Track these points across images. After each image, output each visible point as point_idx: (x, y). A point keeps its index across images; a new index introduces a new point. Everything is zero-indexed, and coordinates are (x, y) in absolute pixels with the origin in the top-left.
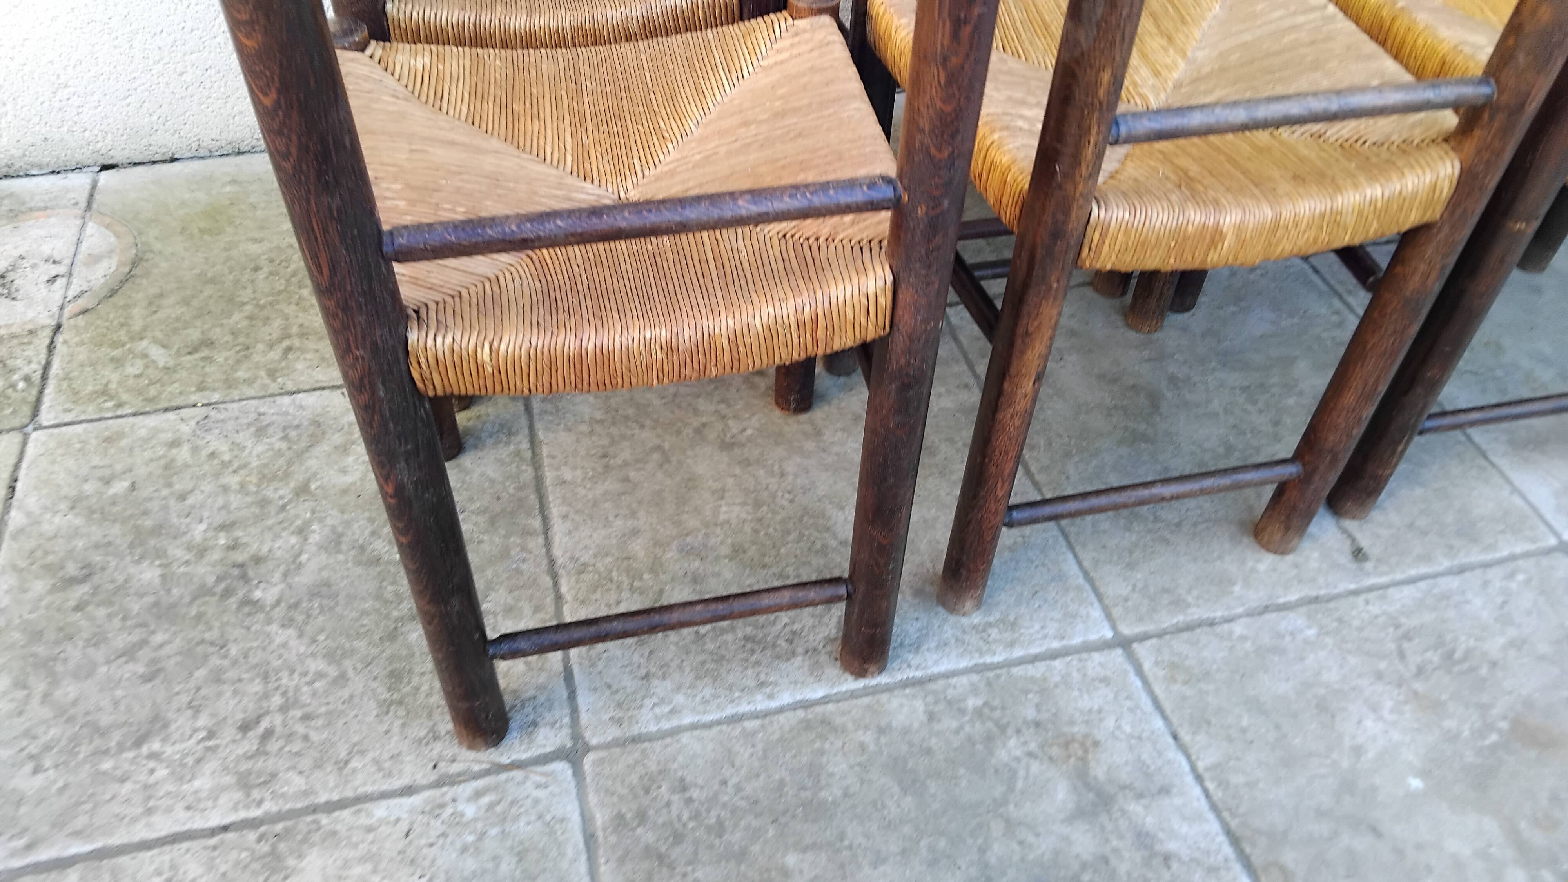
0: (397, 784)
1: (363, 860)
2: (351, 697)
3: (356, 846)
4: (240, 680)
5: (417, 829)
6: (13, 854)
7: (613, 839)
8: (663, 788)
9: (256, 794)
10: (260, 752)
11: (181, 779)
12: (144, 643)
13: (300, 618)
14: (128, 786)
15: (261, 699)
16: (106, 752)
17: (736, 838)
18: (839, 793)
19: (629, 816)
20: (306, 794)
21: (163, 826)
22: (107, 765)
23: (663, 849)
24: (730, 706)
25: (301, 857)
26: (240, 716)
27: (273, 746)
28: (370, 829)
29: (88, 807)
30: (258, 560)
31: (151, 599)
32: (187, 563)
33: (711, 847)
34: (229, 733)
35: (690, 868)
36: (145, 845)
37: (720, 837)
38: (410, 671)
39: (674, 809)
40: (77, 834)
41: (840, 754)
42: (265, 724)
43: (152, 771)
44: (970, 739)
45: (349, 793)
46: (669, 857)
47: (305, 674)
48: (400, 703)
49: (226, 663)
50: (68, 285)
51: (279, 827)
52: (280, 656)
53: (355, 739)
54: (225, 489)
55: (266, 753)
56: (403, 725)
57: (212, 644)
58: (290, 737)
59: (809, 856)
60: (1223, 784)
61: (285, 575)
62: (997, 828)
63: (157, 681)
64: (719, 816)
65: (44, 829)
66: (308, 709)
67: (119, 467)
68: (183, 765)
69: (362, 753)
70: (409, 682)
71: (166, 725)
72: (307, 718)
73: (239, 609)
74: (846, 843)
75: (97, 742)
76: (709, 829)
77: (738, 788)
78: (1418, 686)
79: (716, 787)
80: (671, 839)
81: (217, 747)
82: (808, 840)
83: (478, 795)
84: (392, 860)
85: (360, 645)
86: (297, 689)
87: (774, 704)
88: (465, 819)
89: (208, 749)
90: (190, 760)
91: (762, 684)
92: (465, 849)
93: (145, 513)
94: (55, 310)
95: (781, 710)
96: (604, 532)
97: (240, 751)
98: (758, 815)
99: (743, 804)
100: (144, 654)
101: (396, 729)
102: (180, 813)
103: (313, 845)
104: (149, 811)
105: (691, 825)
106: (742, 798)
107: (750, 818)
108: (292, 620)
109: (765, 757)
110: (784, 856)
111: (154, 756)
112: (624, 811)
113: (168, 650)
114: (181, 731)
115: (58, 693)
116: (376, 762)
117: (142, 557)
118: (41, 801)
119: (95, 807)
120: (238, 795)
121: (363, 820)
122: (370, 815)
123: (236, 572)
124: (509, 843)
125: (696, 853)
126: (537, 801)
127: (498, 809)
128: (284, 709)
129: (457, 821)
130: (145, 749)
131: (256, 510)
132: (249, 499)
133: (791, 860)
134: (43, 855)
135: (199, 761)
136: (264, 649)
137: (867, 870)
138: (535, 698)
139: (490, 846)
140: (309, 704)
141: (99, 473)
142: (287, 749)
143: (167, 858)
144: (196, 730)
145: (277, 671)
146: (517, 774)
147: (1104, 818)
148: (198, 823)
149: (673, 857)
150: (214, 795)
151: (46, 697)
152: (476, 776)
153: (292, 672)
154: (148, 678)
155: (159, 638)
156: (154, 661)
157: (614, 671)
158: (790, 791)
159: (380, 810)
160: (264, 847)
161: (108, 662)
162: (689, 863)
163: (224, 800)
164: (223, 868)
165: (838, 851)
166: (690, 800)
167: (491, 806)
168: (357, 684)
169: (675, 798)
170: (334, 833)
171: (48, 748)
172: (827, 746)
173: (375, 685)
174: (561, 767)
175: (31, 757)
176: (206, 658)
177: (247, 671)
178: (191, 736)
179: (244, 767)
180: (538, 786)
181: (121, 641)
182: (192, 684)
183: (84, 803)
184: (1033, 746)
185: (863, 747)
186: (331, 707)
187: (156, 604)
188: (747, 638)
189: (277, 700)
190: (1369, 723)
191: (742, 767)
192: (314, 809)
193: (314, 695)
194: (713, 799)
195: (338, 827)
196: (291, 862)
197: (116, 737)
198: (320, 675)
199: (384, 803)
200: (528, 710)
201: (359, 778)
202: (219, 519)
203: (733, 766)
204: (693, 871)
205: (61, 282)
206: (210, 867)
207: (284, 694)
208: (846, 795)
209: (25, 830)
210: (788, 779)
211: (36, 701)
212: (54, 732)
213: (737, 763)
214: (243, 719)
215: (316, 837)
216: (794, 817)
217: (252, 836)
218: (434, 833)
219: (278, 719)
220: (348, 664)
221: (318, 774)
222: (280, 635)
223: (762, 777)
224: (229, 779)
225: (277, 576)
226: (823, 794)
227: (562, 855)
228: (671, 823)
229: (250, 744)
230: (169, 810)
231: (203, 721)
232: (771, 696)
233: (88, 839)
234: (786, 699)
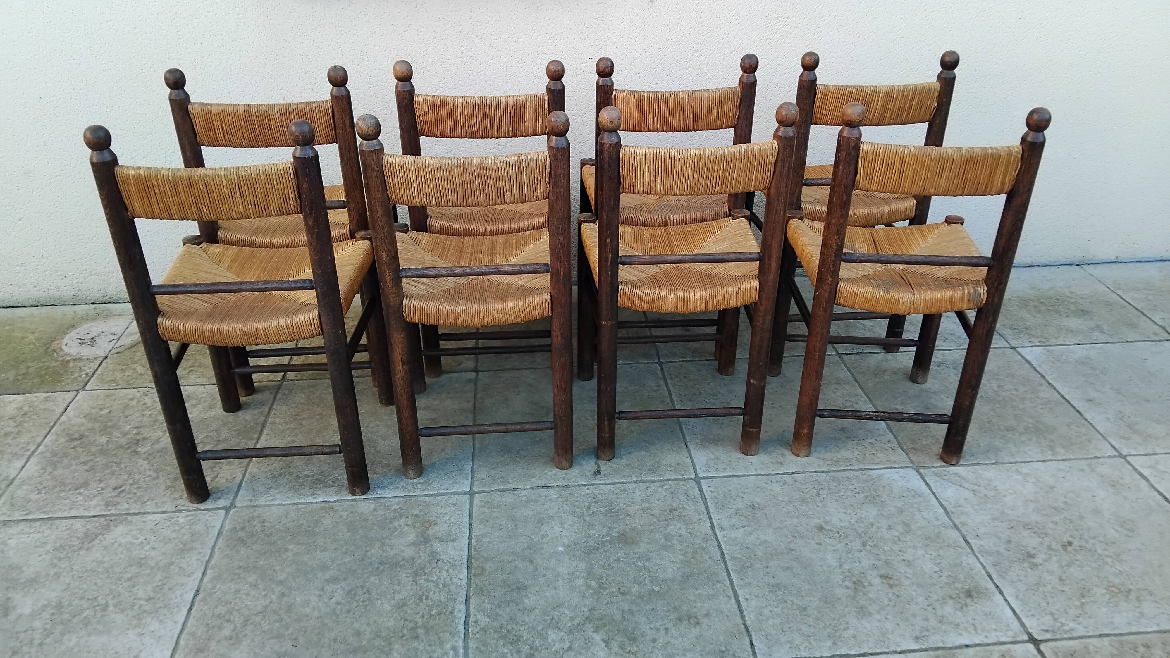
0: (160, 510)
1: (137, 530)
2: (157, 483)
3: (137, 526)
4: (120, 474)
5: (161, 523)
6: (21, 516)
7: (228, 534)
8: (256, 521)
9: (109, 508)
10: (118, 496)
11: (86, 501)
12: (92, 460)
13: (151, 458)
14: (67, 501)
15: (125, 481)
16: (64, 491)
17: (274, 538)
18: (322, 529)
19: (238, 528)
20: (127, 509)
21: (74, 513)
22: (63, 494)
23: (245, 539)
24: (297, 500)
25: (116, 527)
26: (115, 485)
27: (122, 495)
28: (144, 522)
29: (51, 505)
30: (144, 439)
31: (100, 447)
32: (118, 437)
33: (263, 540)
34: (110, 489)
36: (66, 518)
37: (268, 537)
39: (256, 528)
40: (44, 512)
41: (331, 518)
42: (123, 488)
43: (77, 498)
44: (386, 519)
45: (142, 511)
46: (246, 541)
47: (144, 475)
48: (174, 487)
49: (118, 469)
50: (115, 344)
51: (113, 518)
52: (138, 469)
53: (152, 496)
54: (144, 415)
57: (116, 463)
58: (129, 493)
59: (299, 546)
60: (478, 541)
61: (152, 444)
62: (377, 545)
63: (91, 472)
64: (272, 531)
65: (34, 510)
67: (107, 405)
68: (89, 497)
69: (152, 500)
71: (89, 485)
72: (139, 488)
73: (131, 452)
74: (315, 544)
75: (63, 487)
76: (266, 535)
77: (284, 524)
78: (588, 519)
79: (276, 523)
80: (250, 536)
81: (103, 493)
82: (301, 542)
83: (187, 516)
84: (147, 531)
85: (169, 468)
86: (139, 479)
87: (315, 501)
88: (179, 523)
89: (99, 493)
90: (91, 496)
91: (314, 495)
92: (174, 531)
93: (110, 421)
94: (107, 352)
95: (316, 503)
96: (280, 441)
97: (110, 495)
98: (287, 533)
99: (283, 529)
100: (90, 464)
101: (168, 495)
102: (82, 510)
103: (122, 524)
104: (71, 509)
105: (260, 533)
106: (284, 527)
107: (283, 533)
108: (148, 458)
109: (301, 516)
110: (289, 545)
111: (80, 494)
112: (237, 526)
113: (99, 463)
114: (92, 487)
115: (55, 473)
116: (156, 503)
117: (103, 434)
118: (36, 502)
119: (54, 505)
120: (103, 507)
121: (144, 519)
122: (146, 518)
123: (135, 442)
124: (191, 531)
125: (256, 541)
126: (207, 520)
127: (192, 521)
128: (132, 484)
129: (176, 523)
130: (78, 491)
131: (152, 423)
132: (151, 419)
133: (291, 547)
134: (30, 517)
135: (94, 497)
136: (133, 466)
137: (318, 552)
138: (223, 491)
139: (183, 531)
140: (141, 484)
141: (99, 406)
142: (127, 496)
143: (71, 523)
144: (97, 488)
145: (135, 473)
146: (204, 512)
147: (422, 547)
148: (87, 514)
149: (248, 541)
150: (95, 507)
151: (50, 473)
152: (189, 511)
153: (140, 474)
154: (87, 471)
155: (97, 459)
156: (94, 466)
158: (304, 527)
159: (150, 517)
160: (106, 523)
161: (76, 465)
162: (252, 544)
163: (98, 508)
164: (88, 527)
165: (310, 546)
166: (264, 526)
167: (190, 520)
168: (161, 479)
169: (259, 525)
170: (131, 522)
171: (45, 487)
172: (327, 515)
173: (167, 481)
174: (222, 512)
175: (38, 490)
176: (111, 467)
177: (124, 472)
178: (95, 489)
179: (109, 500)
180: (210, 516)
181: (84, 459)
182: (103, 474)
184: (410, 522)
185: (341, 517)
186: (149, 486)
187: (101, 449)
189: (131, 481)
190: (556, 528)
191: (289, 518)
192: (128, 514)
193: (144, 481)
194: (273, 526)
195: (134, 520)
196: (112, 528)
197: (70, 486)
198: (150, 476)
199: (153, 515)
200: (219, 494)
201: (148, 507)
202: (137, 425)
203: (286, 518)
204: (252, 546)
205: (114, 342)
206: (84, 526)
207: (134, 480)
208: (325, 530)
209: (28, 509)
210: (305, 523)
211: (46, 474)
212: (49, 483)
215: (124, 522)
216: (300, 535)
217: (103, 519)
218: (166, 525)
219: (128, 487)
221: (134, 505)
222: (141, 462)
223: (295, 522)
224: (103, 503)
225: (149, 444)
226: (316, 529)
227: (208, 536)
228: (253, 532)
229: (115, 493)
230: (78, 509)
231: (102, 485)
232: (315, 498)
233: (48, 514)
234: (321, 499)
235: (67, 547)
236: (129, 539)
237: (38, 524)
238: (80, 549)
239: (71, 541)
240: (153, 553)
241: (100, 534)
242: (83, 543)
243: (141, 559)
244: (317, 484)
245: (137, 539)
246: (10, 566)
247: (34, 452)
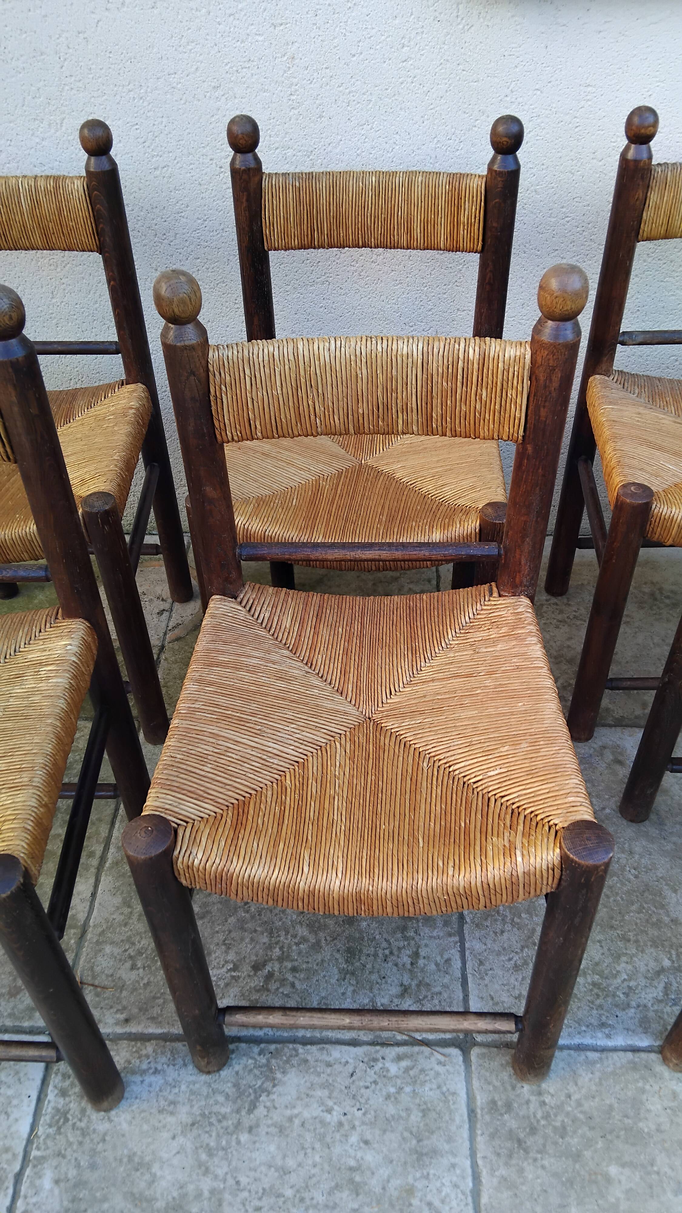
1: (323, 1086)
2: (323, 961)
3: (319, 1075)
4: (255, 931)
5: (358, 1073)
6: (118, 1023)
7: (487, 1118)
8: (525, 1088)
10: (265, 989)
15: (267, 948)
17: (574, 1141)
18: (653, 1127)
19: (499, 1103)
23: (522, 1136)
24: (578, 1036)
25: (284, 1073)
26: (254, 958)
27: (273, 986)
28: (329, 1065)
29: (161, 1001)
33: (556, 1143)
34: (246, 969)
35: (539, 1156)
37: (562, 1138)
38: (360, 951)
39: (532, 1106)
40: (153, 1020)
41: (657, 1096)
42: (268, 968)
45: (317, 1034)
46: (525, 1142)
47: (295, 936)
48: (353, 973)
49: (247, 915)
51: (273, 1047)
52: (281, 920)
53: (323, 994)
55: (268, 990)
56: (354, 991)
58: (283, 982)
59: (627, 1171)
63: (206, 920)
64: (563, 1121)
65: (135, 1011)
66: (296, 964)
70: (360, 959)
74: (655, 1169)
76: (555, 1128)
77: (579, 1104)
79: (563, 1098)
80: (528, 1130)
81: (239, 977)
82: (627, 1158)
83: (399, 1058)
84: (341, 1091)
86: (290, 947)
87: (610, 1043)
88: (389, 1075)
89: (233, 977)
91: (603, 1025)
92: (388, 1097)
94: (161, 635)
95: (615, 1049)
97: (252, 984)
98: (592, 1128)
99: (581, 1116)
101: (349, 994)
103: (293, 1066)
105: (543, 1122)
106: (581, 1112)
107: (586, 1129)
109: (601, 1084)
110: (607, 1166)
112: (496, 1099)
114: (218, 960)
118: (135, 990)
121: (325, 1057)
122: (329, 1054)
124: (417, 1101)
125: (544, 1146)
126: (438, 1074)
127: (412, 1073)
128: (281, 959)
129: (384, 1074)
133: (613, 1170)
134: (134, 1028)
136: (271, 911)
137: (670, 1195)
138: (440, 993)
139: (405, 1098)
140: (297, 960)
142: (281, 990)
144: (226, 962)
145: (278, 930)
146: (426, 1050)
149: (529, 1143)
152: (398, 1044)
153: (287, 933)
157: (497, 986)
158: (617, 1116)
159: (336, 1052)
160: (263, 1060)
162: (539, 1152)
165: (649, 1173)
166: (544, 1103)
167: (407, 1070)
168: (327, 952)
169: (533, 1098)
170: (306, 1061)
171: (140, 953)
172: (648, 1087)
173: (338, 956)
174: (455, 1052)
175: (131, 957)
177: (260, 926)
178: (223, 966)
180: (439, 1063)
182: (226, 928)
183: (159, 998)
185: (674, 1094)
186: (310, 965)
188: (594, 984)
189: (277, 952)
191: (583, 1087)
192: (295, 1040)
193: (300, 953)
194: (560, 1107)
195: (309, 1058)
196: (278, 1075)
198: (304, 940)
199: (339, 1047)
203: (576, 1085)
204: (542, 1159)
205: (166, 615)
207: (281, 948)
208: (658, 1130)
209: (125, 1008)
210: (616, 1105)
213: (580, 1083)
214: (256, 960)
215: (295, 1061)
216: (618, 1137)
217: (255, 1048)
218: (369, 1079)
219: (277, 967)
220: (321, 935)
223: (597, 1100)
226: (641, 1125)
227: (453, 1120)
228: (529, 1117)
229: (258, 981)
231: (231, 956)
232: (608, 1036)
233: (160, 1024)
234: (619, 1041)
235: (213, 1120)
236: (315, 1111)
237: (149, 1048)
238: (238, 1125)
239: (217, 1103)
240: (370, 1157)
241: (263, 1090)
242: (238, 1111)
243: (351, 1169)
244: (598, 996)
245: (329, 1111)
246: (130, 1159)
247: (103, 859)
